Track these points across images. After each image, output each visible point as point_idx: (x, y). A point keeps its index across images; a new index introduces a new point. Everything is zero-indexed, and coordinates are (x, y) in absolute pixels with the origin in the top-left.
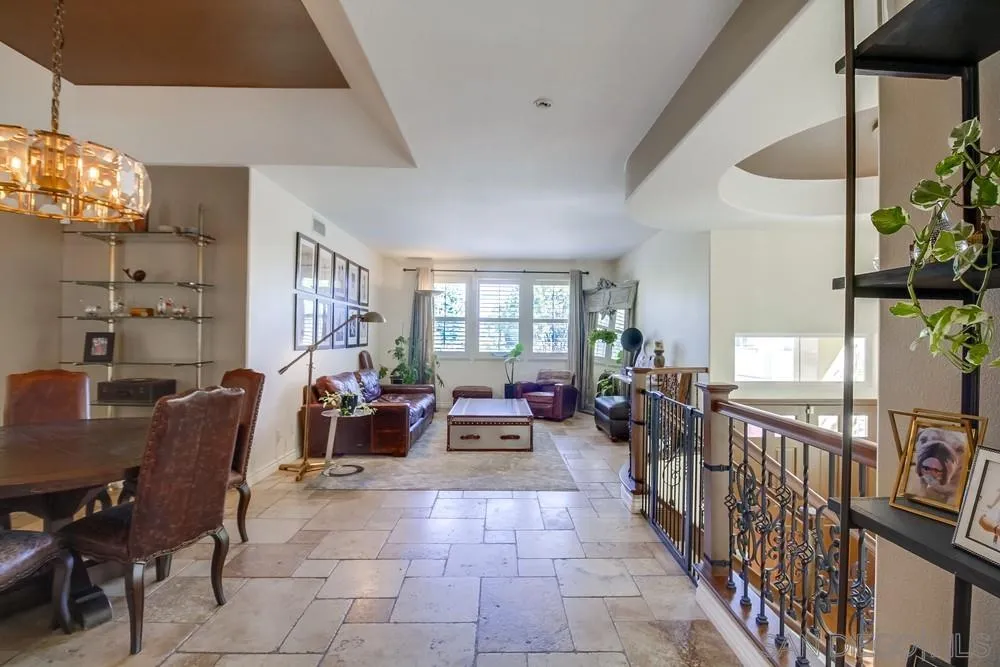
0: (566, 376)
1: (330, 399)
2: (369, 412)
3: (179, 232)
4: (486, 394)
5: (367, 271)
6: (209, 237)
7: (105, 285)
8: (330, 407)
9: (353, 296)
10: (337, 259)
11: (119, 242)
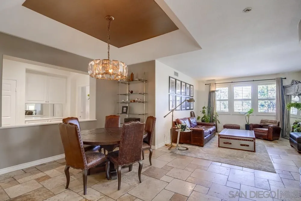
0: (275, 122)
1: (178, 126)
2: (190, 131)
3: (139, 80)
4: (238, 128)
5: (193, 86)
6: (146, 81)
7: (126, 95)
8: (178, 128)
9: (188, 94)
10: (182, 83)
11: (129, 84)
